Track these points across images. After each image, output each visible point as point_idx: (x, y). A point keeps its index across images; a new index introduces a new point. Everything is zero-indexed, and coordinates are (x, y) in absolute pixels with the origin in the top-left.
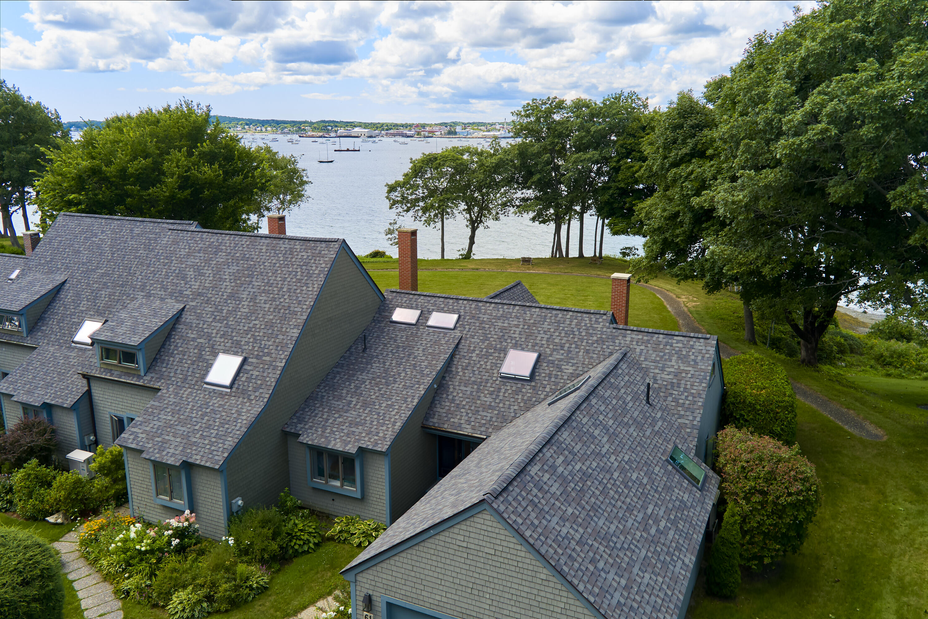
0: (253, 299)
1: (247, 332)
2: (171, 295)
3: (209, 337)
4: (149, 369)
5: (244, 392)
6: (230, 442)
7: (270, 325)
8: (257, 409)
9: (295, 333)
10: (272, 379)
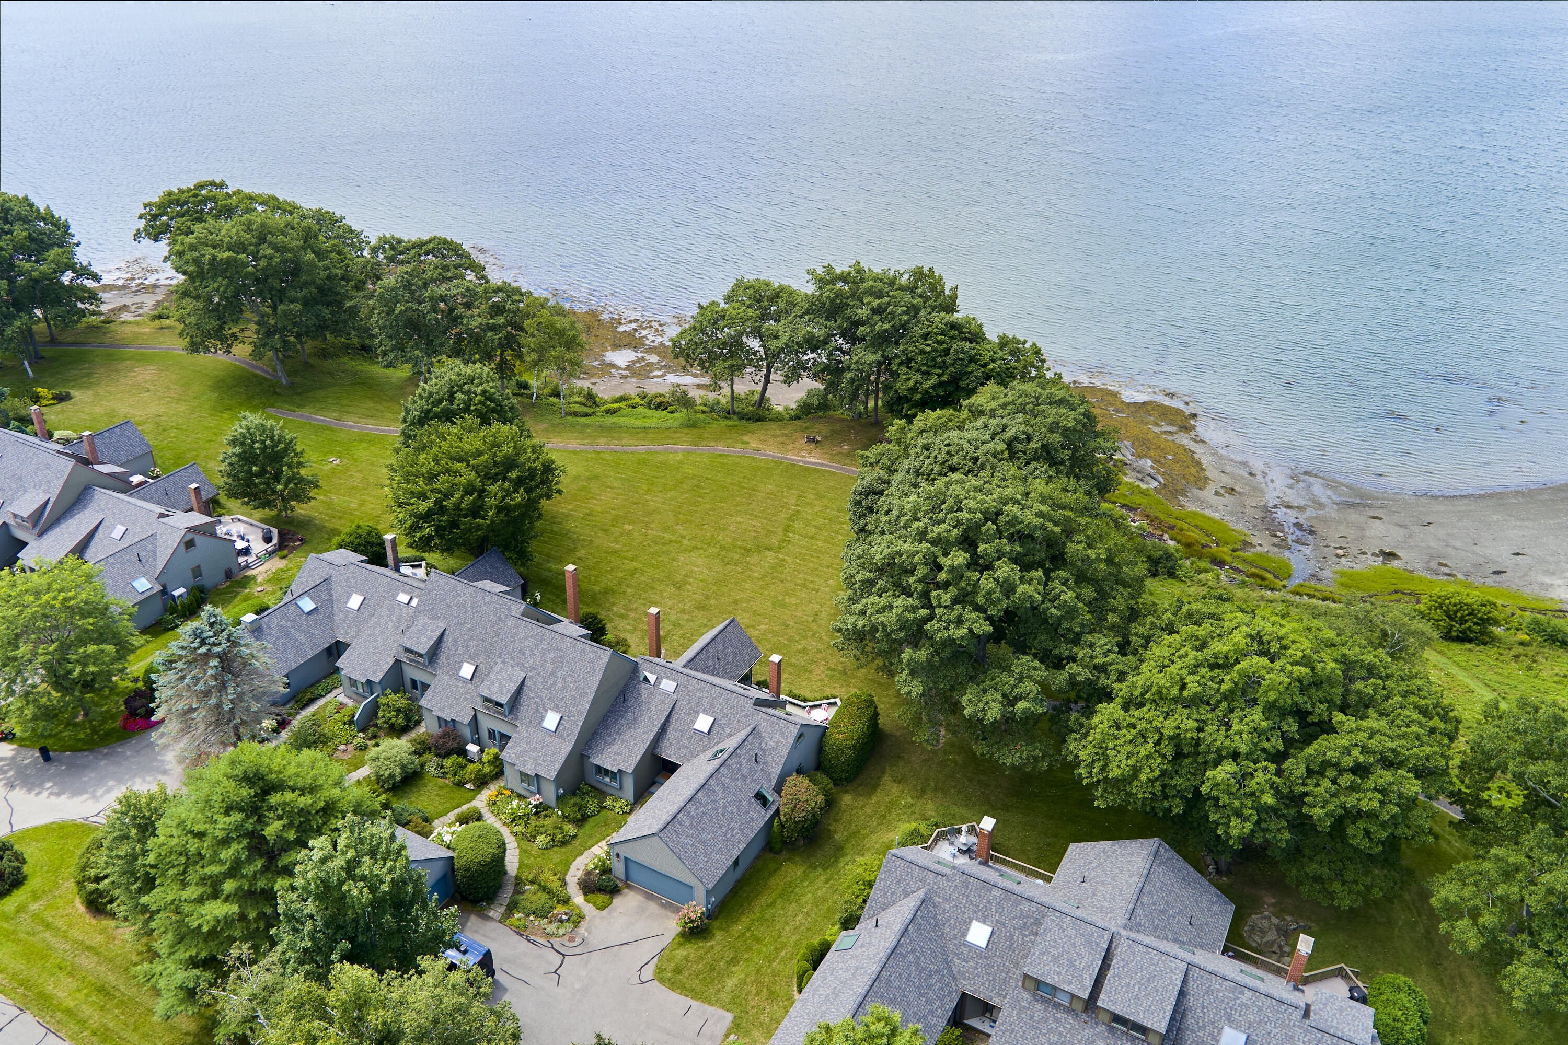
0: (564, 679)
1: (562, 699)
2: (518, 664)
3: (541, 697)
4: (510, 712)
5: (562, 736)
6: (558, 766)
7: (574, 698)
8: (569, 748)
9: (587, 706)
10: (576, 731)
